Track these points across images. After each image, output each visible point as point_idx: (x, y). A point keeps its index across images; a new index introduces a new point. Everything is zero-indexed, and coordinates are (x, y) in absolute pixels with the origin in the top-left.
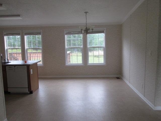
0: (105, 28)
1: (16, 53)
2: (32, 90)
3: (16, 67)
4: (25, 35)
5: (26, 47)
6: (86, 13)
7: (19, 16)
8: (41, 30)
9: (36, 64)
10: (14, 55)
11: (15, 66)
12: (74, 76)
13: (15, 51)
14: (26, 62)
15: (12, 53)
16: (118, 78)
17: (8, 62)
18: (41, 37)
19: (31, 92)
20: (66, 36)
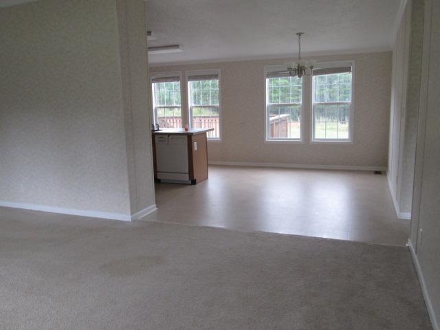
0: (353, 62)
1: (172, 118)
2: (195, 178)
3: (171, 137)
4: (189, 80)
5: (191, 103)
6: (300, 34)
7: (176, 46)
8: (219, 70)
9: (204, 133)
10: (168, 121)
11: (169, 134)
12: (281, 165)
13: (169, 113)
14: (186, 130)
15: (164, 118)
16: (377, 173)
17: (158, 130)
18: (218, 83)
19: (194, 182)
20: (267, 80)
